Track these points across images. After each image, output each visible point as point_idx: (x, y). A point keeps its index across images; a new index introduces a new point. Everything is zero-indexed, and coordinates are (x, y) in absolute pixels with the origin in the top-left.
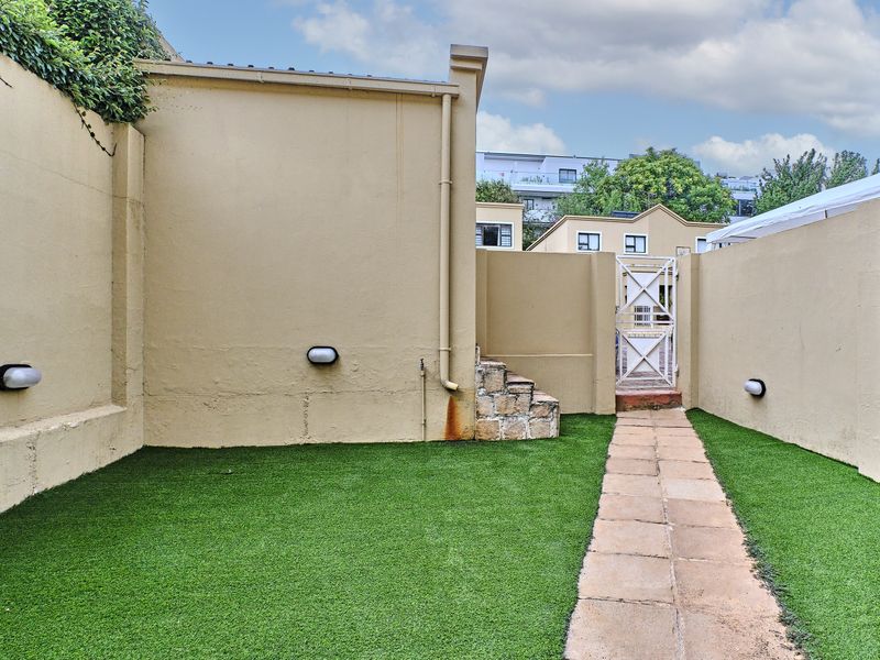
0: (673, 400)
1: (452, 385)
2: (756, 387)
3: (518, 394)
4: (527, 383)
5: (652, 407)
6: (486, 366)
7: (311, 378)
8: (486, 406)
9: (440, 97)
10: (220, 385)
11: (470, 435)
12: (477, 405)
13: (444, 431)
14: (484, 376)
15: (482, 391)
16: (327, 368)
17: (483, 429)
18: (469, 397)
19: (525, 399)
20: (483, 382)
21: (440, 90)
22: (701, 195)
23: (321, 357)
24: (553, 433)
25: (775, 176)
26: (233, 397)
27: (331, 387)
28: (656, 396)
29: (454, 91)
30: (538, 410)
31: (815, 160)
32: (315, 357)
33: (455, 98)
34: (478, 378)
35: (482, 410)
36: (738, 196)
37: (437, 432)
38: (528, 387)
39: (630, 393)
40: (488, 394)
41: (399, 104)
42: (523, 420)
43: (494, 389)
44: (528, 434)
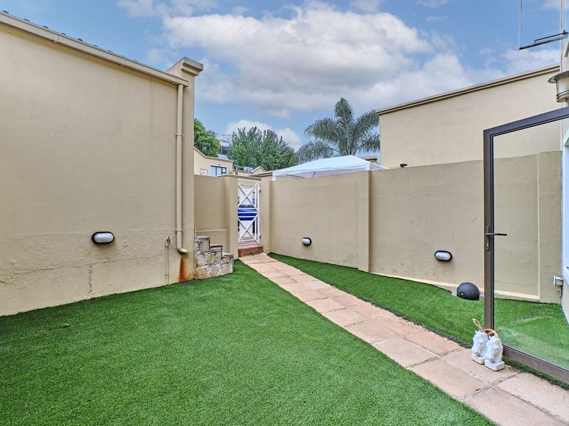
0: (259, 250)
1: (184, 250)
2: (307, 241)
3: (216, 252)
4: (219, 246)
5: (251, 254)
6: (200, 239)
7: (94, 254)
8: (201, 260)
9: (177, 85)
10: (15, 265)
11: (192, 277)
12: (196, 260)
13: (178, 277)
14: (200, 244)
15: (199, 252)
16: (107, 246)
17: (200, 274)
18: (191, 256)
19: (218, 255)
20: (199, 247)
21: (178, 81)
22: (206, 141)
23: (103, 239)
24: (231, 271)
25: (238, 136)
26: (29, 273)
27: (108, 258)
28: (253, 249)
29: (186, 84)
30: (224, 260)
31: (256, 132)
32: (98, 239)
33: (185, 87)
34: (196, 245)
35: (199, 263)
36: (222, 144)
37: (175, 278)
38: (220, 248)
39: (244, 247)
40: (202, 254)
41: (152, 83)
42: (218, 265)
43: (204, 251)
44: (220, 273)
